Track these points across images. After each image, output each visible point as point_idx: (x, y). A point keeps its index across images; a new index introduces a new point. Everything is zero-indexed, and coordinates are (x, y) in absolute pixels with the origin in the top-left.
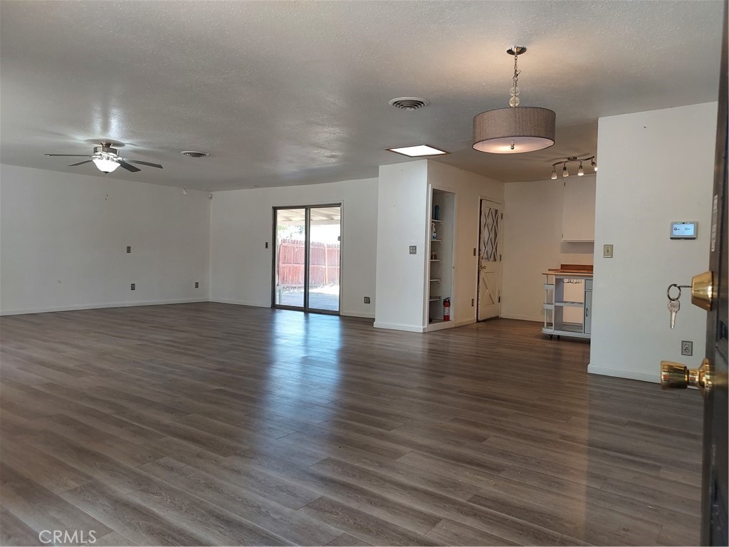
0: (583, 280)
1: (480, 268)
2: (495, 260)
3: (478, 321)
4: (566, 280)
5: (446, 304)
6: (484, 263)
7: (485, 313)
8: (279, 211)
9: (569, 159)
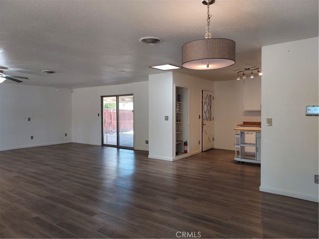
0: (255, 133)
1: (203, 125)
2: (210, 120)
3: (202, 152)
4: (246, 133)
5: (186, 144)
6: (205, 122)
7: (206, 146)
8: (104, 98)
9: (246, 69)
